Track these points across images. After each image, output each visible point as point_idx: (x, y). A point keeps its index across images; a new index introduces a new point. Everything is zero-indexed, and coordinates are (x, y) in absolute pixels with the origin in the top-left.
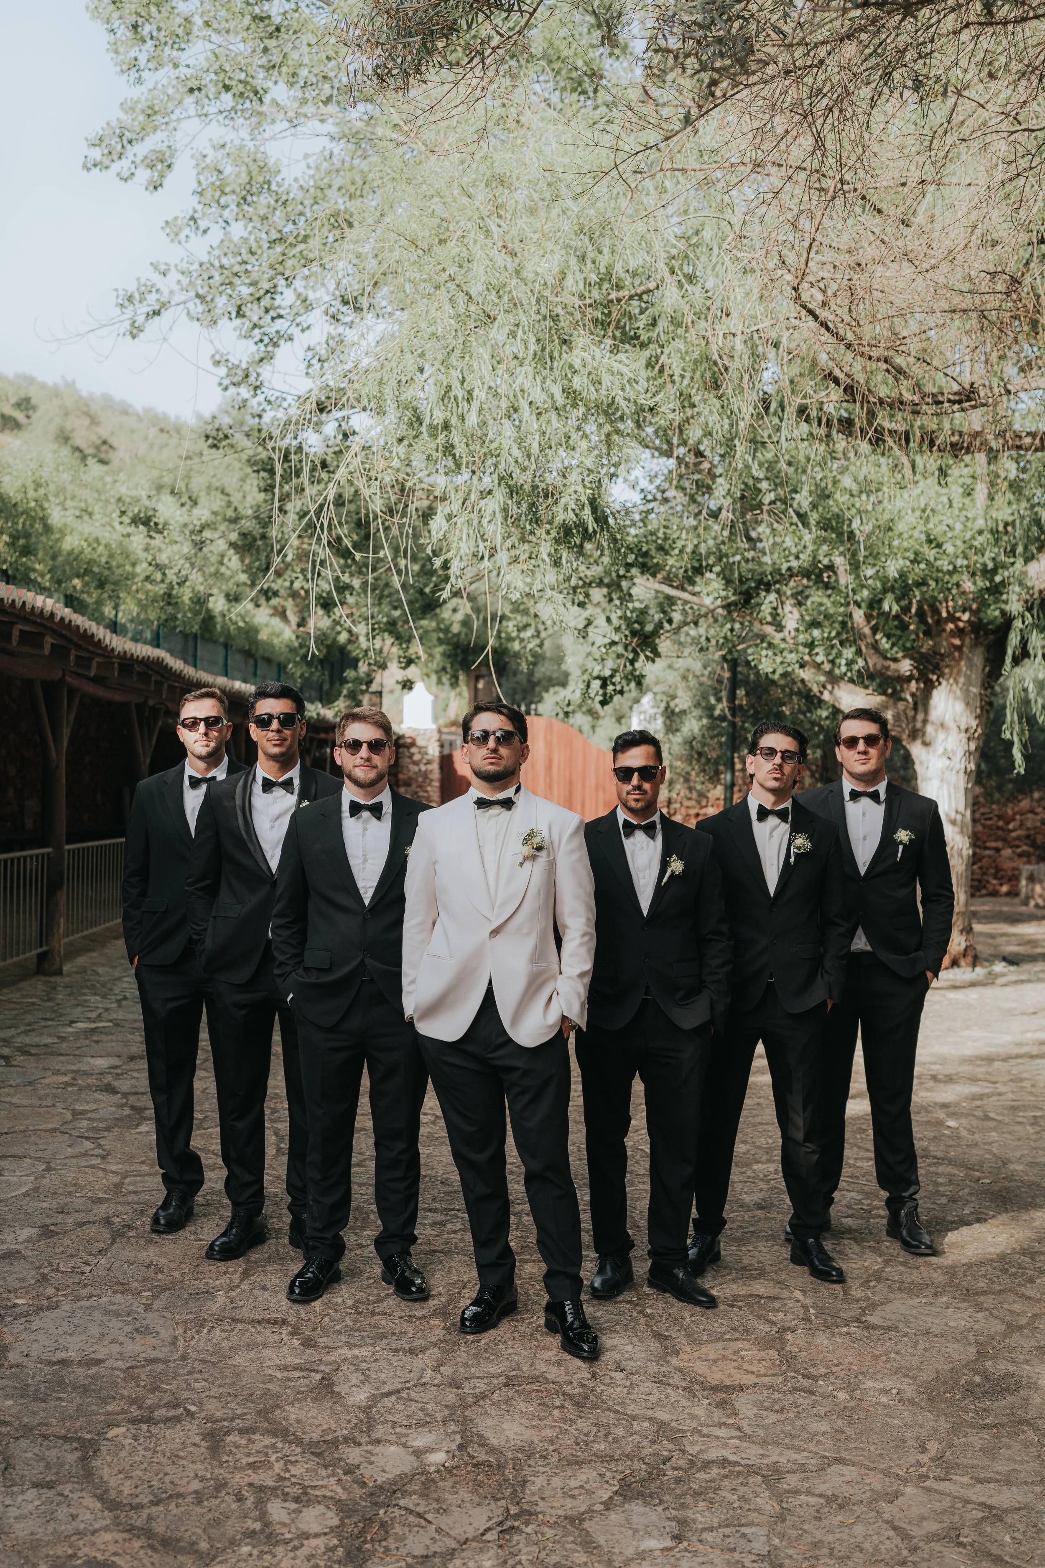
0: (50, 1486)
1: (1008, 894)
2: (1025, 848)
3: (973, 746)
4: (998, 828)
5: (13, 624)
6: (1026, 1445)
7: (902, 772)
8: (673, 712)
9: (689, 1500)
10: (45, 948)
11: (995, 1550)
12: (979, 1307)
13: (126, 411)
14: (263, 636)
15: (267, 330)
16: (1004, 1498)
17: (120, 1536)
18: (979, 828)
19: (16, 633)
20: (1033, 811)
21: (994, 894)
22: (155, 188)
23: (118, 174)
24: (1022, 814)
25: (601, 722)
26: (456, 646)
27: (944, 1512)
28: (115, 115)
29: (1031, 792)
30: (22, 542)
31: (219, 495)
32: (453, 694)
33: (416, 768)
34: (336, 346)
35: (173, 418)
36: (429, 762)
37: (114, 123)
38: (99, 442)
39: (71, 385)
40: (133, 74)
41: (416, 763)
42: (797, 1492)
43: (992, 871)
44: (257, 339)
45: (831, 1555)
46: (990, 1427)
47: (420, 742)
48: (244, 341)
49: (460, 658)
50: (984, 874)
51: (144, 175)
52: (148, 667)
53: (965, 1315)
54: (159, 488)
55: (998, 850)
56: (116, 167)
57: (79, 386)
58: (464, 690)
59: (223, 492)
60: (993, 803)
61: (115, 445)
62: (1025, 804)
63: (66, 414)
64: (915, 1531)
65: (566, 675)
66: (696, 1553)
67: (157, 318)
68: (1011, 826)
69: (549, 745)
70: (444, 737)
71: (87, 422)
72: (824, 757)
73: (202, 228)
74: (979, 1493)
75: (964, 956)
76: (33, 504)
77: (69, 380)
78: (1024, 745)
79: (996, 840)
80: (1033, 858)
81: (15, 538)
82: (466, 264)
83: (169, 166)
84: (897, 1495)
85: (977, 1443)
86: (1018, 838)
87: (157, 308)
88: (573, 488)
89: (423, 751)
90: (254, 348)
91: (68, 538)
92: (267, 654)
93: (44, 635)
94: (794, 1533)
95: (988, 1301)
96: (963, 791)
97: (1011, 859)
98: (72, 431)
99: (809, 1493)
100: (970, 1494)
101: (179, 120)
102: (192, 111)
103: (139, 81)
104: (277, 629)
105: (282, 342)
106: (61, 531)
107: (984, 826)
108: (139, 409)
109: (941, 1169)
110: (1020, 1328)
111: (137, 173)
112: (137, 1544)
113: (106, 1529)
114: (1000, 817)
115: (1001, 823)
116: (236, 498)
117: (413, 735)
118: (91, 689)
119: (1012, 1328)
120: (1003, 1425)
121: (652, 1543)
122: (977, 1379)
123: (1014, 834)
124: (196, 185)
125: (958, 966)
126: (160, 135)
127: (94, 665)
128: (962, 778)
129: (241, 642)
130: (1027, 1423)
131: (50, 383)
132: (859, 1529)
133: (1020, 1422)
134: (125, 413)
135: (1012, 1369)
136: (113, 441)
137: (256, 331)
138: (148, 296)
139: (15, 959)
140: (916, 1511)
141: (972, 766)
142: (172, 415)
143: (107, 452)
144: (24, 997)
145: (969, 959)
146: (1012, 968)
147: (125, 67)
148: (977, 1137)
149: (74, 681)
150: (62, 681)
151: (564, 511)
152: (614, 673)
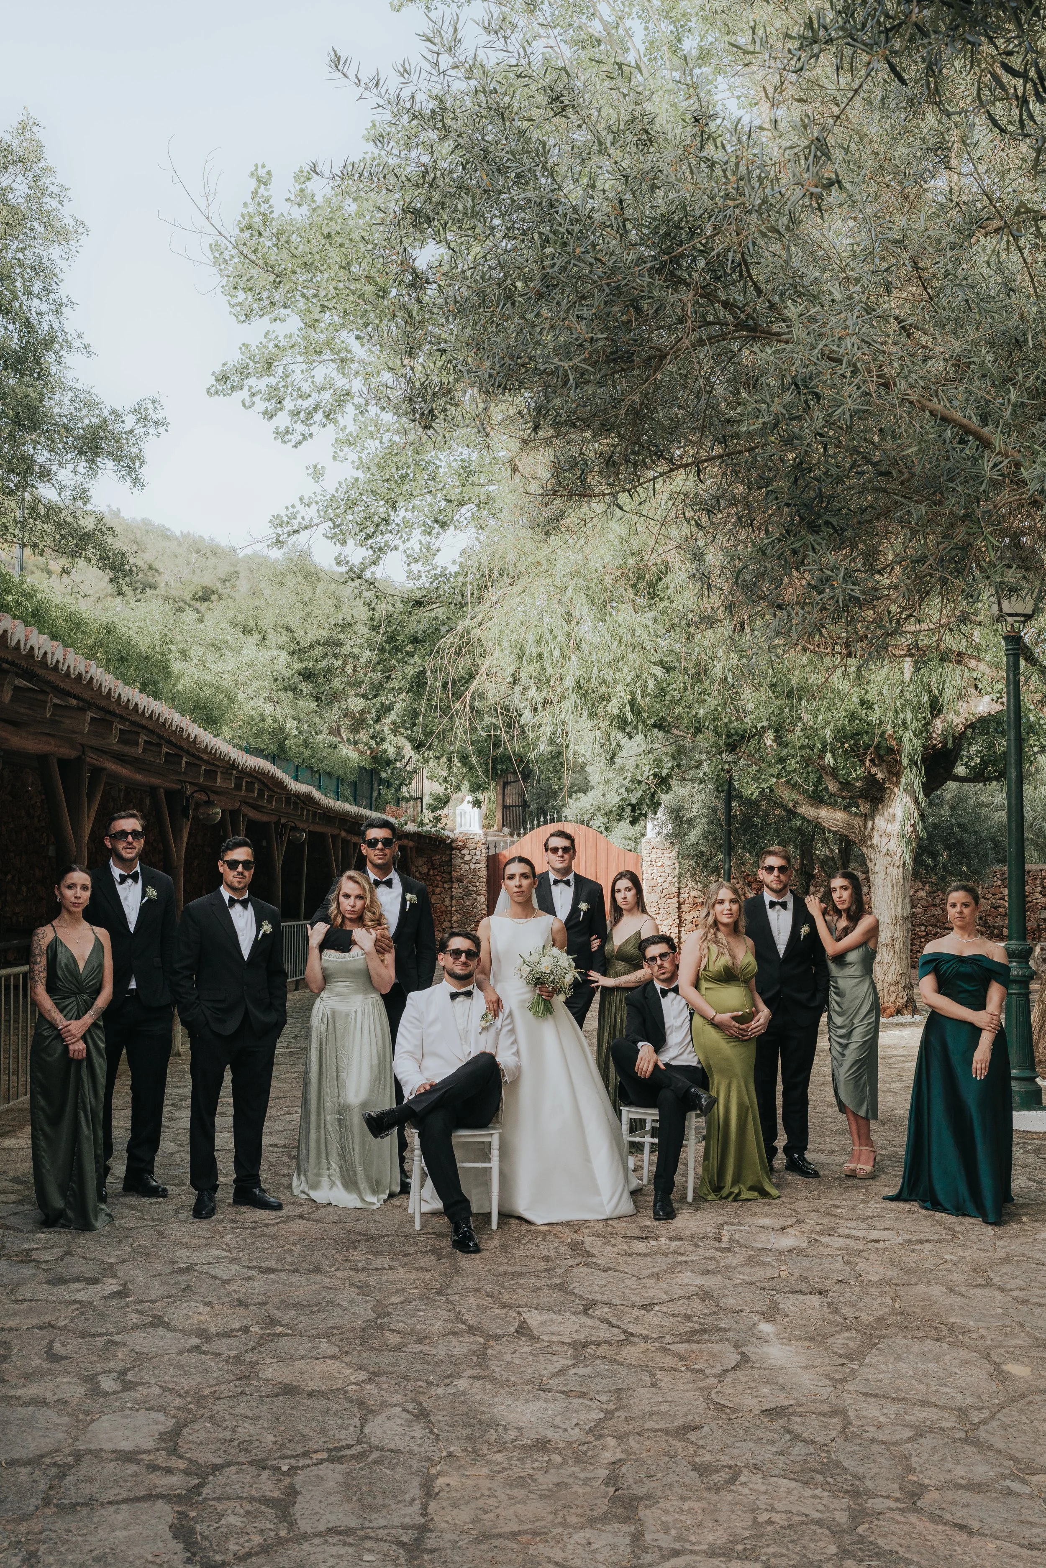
5: (243, 778)
8: (682, 822)
13: (165, 535)
31: (284, 632)
33: (467, 867)
35: (206, 537)
36: (478, 862)
41: (467, 863)
47: (470, 845)
59: (287, 629)
61: (161, 570)
70: (489, 839)
89: (472, 851)
93: (254, 783)
108: (178, 534)
116: (299, 634)
117: (464, 838)
118: (252, 814)
134: (166, 537)
136: (156, 565)
143: (152, 577)
149: (246, 810)
150: (239, 810)
151: (613, 708)
152: (641, 801)
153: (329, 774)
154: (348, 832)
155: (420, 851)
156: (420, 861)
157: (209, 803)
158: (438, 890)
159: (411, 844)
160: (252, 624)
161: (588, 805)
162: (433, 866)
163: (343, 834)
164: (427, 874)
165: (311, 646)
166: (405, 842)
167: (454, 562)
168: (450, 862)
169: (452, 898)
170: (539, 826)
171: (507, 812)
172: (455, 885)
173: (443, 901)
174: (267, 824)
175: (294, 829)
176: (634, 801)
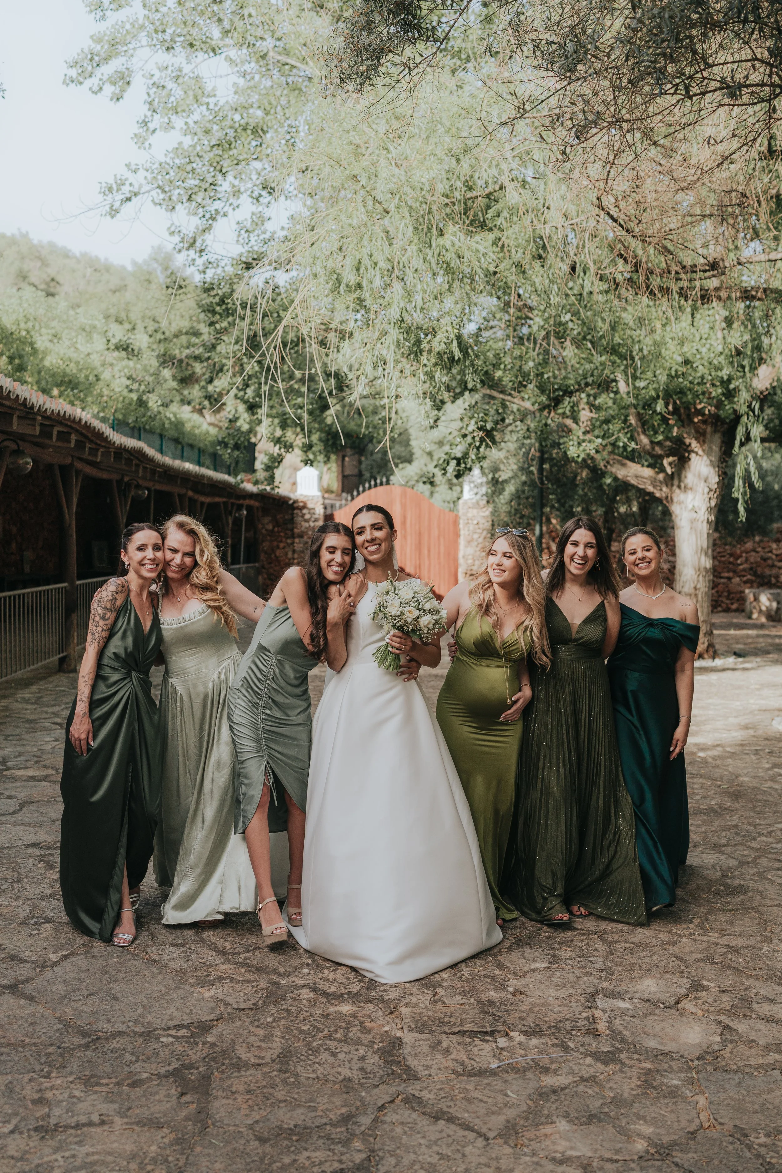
0: (181, 945)
1: (736, 610)
2: (749, 577)
3: (713, 503)
4: (730, 563)
5: (52, 426)
6: (751, 919)
7: (661, 524)
8: (497, 481)
9: (556, 946)
10: (65, 654)
11: (734, 965)
12: (723, 853)
13: (66, 255)
14: (188, 427)
15: (208, 208)
16: (739, 942)
17: (232, 967)
18: (717, 563)
19: (55, 433)
20: (754, 550)
21: (727, 610)
22: (118, 99)
23: (90, 89)
24: (747, 552)
25: (437, 489)
26: (328, 433)
27: (704, 949)
28: (87, 44)
29: (754, 536)
30: (17, 361)
32: (325, 469)
33: (307, 525)
34: (259, 220)
35: (103, 260)
36: (316, 520)
37: (86, 51)
38: (49, 279)
39: (25, 236)
40: (99, 14)
41: (307, 521)
42: (618, 942)
43: (726, 594)
44: (201, 215)
45: (641, 969)
46: (730, 911)
47: (310, 505)
48: (192, 217)
49: (330, 442)
50: (720, 596)
51: (109, 89)
52: (131, 454)
53: (714, 857)
54: (107, 317)
55: (729, 579)
56: (88, 83)
57: (31, 236)
58: (334, 465)
60: (726, 544)
61: (61, 282)
62: (749, 545)
63: (23, 258)
64: (688, 958)
65: (411, 454)
66: (563, 969)
67: (128, 203)
68: (739, 562)
69: (404, 506)
70: (327, 501)
71: (39, 264)
72: (606, 513)
73: (151, 129)
74: (724, 941)
75: (707, 651)
76: (24, 333)
77: (24, 231)
78: (746, 502)
79: (728, 572)
80: (755, 584)
81: (11, 358)
82: (373, 177)
83: (128, 83)
84: (676, 943)
85: (723, 919)
86: (744, 570)
87: (128, 196)
88: (444, 329)
89: (312, 511)
90: (199, 222)
91: (49, 358)
92: (191, 442)
93: (70, 433)
94: (619, 960)
95: (729, 850)
96: (706, 536)
97: (739, 585)
98: (29, 271)
99: (626, 942)
100: (719, 941)
101: (134, 49)
102: (144, 42)
103: (103, 18)
104: (197, 424)
105: (219, 217)
106: (43, 352)
107: (720, 561)
108: (78, 254)
109: (695, 780)
110: (748, 863)
111: (104, 87)
112: (243, 970)
113: (223, 963)
114: (731, 555)
115: (732, 559)
116: (164, 324)
117: (304, 499)
118: (88, 470)
119: (742, 863)
120: (737, 910)
121: (538, 965)
122: (722, 888)
123: (741, 567)
124: (146, 97)
125: (703, 658)
126: (122, 60)
127: (100, 453)
128: (705, 526)
129: (172, 433)
130: (753, 908)
131: (9, 234)
132: (655, 958)
133: (748, 908)
135: (742, 883)
136: (59, 278)
137: (201, 210)
138: (123, 188)
139: (44, 662)
140: (688, 949)
141: (713, 518)
142: (102, 257)
143: (55, 287)
144: (57, 686)
145: (711, 653)
146: (741, 659)
147: (93, 8)
148: (719, 762)
149: (78, 465)
150: (71, 465)
151: (439, 344)
152: (466, 455)
153: (191, 446)
154: (196, 491)
155: (265, 511)
156: (266, 520)
157: (18, 453)
158: (282, 545)
159: (257, 504)
160: (123, 315)
161: (412, 473)
162: (277, 524)
163: (190, 493)
164: (272, 531)
165: (176, 336)
166: (252, 502)
167: (283, 228)
168: (292, 520)
169: (294, 552)
170: (370, 488)
171: (346, 481)
172: (297, 540)
173: (286, 554)
174: (109, 482)
175: (138, 486)
176: (459, 455)
